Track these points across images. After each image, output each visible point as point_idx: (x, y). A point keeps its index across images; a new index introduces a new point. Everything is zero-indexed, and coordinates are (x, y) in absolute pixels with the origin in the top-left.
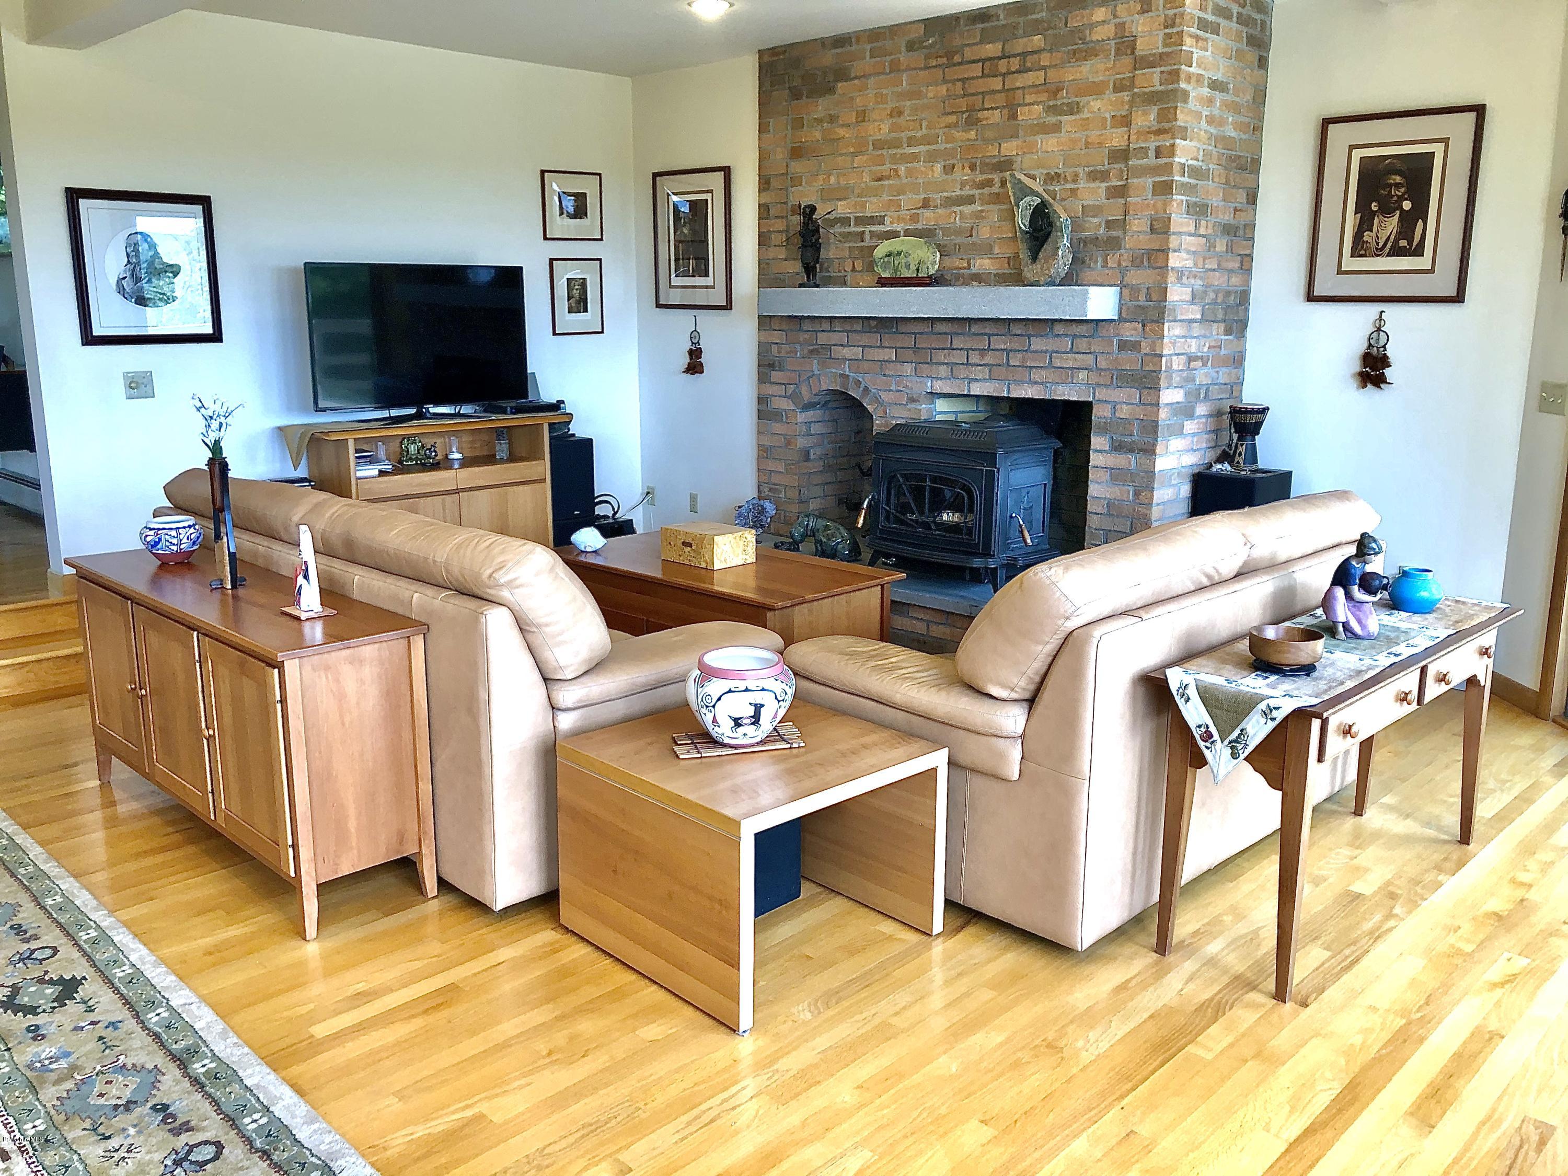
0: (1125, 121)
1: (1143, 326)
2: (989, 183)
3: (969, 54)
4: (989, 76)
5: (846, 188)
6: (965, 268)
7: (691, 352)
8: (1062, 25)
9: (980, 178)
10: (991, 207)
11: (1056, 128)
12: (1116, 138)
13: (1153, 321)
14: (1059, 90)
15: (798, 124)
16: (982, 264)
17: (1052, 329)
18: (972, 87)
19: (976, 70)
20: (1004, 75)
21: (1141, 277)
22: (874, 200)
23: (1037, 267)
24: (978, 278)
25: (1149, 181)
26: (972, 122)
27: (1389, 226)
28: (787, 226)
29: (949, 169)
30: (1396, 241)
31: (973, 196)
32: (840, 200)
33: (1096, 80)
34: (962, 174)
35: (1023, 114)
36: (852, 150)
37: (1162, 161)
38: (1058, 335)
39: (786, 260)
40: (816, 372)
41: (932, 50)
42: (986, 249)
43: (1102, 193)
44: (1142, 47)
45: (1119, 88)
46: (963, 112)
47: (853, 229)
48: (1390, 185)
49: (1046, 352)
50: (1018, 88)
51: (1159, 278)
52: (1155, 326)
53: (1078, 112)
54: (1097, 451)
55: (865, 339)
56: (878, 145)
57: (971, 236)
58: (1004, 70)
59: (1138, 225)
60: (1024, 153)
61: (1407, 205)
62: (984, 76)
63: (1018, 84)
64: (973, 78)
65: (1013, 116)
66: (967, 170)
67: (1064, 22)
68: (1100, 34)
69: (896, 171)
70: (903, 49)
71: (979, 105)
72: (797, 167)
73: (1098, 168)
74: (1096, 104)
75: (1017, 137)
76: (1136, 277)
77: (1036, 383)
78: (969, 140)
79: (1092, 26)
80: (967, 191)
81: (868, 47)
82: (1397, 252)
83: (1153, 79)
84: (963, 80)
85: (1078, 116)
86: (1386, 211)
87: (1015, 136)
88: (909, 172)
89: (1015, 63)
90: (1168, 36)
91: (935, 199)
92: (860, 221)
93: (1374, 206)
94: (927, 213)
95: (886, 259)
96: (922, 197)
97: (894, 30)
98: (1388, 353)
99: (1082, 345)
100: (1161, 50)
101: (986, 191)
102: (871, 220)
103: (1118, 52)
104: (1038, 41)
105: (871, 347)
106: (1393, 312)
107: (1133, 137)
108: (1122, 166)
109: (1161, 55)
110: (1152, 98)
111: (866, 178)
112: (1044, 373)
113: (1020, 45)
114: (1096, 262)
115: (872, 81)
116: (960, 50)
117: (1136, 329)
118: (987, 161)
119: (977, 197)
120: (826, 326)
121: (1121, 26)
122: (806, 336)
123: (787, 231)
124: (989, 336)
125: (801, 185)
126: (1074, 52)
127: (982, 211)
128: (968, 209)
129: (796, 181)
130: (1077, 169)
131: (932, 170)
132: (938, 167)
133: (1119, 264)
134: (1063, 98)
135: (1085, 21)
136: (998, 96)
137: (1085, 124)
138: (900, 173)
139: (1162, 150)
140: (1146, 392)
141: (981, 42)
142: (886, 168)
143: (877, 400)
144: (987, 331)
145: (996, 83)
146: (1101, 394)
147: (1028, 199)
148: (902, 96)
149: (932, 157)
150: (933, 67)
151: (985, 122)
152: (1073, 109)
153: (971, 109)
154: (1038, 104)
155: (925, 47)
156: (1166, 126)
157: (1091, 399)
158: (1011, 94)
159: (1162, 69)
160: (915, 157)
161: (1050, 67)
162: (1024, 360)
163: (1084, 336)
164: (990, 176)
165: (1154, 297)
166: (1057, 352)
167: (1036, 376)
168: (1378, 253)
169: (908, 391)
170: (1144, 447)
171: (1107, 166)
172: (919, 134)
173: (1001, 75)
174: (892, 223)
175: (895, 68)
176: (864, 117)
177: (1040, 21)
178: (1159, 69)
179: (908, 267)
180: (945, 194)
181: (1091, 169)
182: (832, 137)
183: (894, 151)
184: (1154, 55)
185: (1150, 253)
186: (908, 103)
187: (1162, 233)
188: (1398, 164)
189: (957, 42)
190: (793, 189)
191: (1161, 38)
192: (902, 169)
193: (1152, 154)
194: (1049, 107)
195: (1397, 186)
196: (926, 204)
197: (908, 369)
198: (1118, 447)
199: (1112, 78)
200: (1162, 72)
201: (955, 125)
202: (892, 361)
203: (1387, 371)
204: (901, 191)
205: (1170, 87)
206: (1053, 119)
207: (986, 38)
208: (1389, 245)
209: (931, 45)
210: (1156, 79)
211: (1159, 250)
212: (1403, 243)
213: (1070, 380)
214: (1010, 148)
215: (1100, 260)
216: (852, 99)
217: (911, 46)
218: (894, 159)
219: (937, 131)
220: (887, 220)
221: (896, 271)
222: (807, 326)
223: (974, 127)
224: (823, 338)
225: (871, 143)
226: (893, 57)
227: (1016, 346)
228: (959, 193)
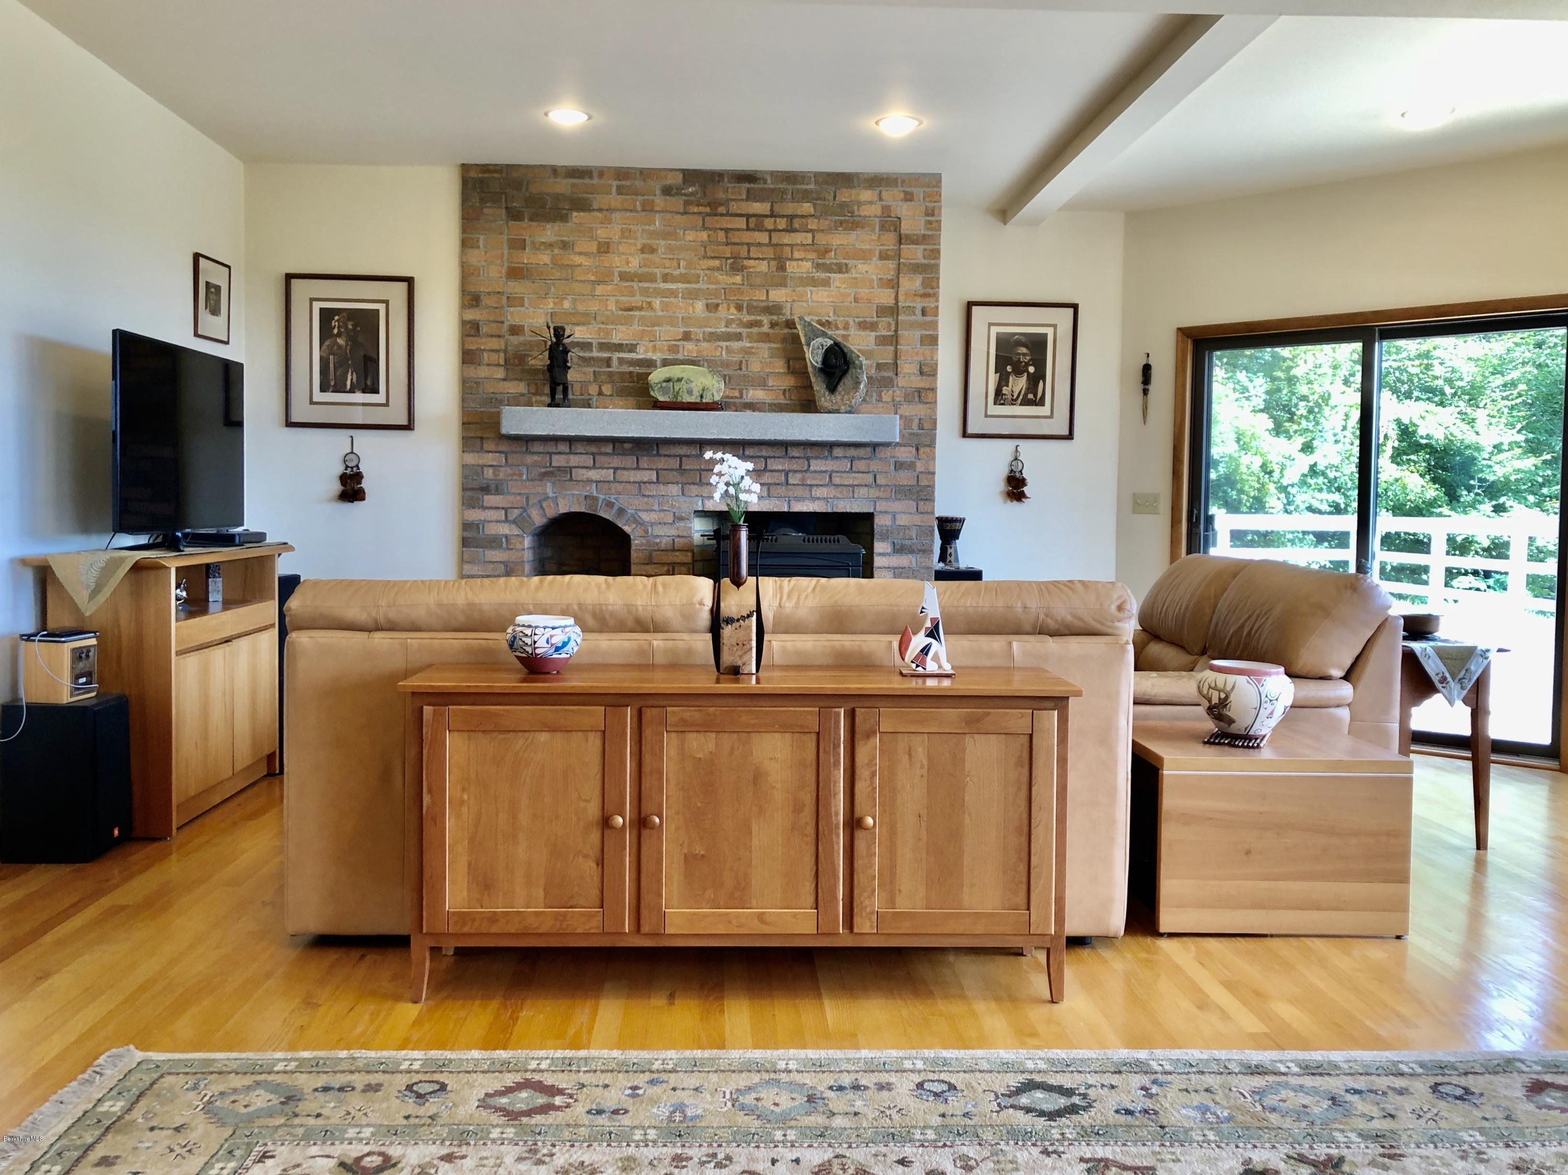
0: (894, 284)
1: (917, 449)
2: (758, 324)
3: (734, 207)
4: (754, 230)
5: (586, 314)
6: (736, 397)
7: (344, 478)
8: (831, 198)
9: (747, 318)
10: (761, 345)
11: (826, 283)
12: (886, 297)
13: (926, 446)
14: (827, 251)
15: (518, 245)
16: (755, 394)
17: (831, 452)
18: (736, 237)
19: (741, 223)
20: (770, 231)
21: (916, 410)
22: (623, 328)
23: (837, 398)
24: (751, 406)
25: (917, 334)
26: (736, 268)
27: (1019, 384)
28: (506, 346)
29: (712, 308)
30: (1026, 395)
31: (740, 333)
32: (578, 324)
33: (863, 247)
34: (727, 312)
35: (791, 266)
36: (592, 278)
37: (928, 319)
38: (837, 458)
39: (504, 380)
40: (551, 495)
41: (693, 198)
42: (762, 383)
43: (872, 339)
44: (906, 228)
45: (884, 256)
46: (727, 258)
47: (595, 354)
48: (1019, 354)
49: (825, 472)
50: (786, 245)
51: (929, 411)
52: (927, 449)
53: (847, 272)
54: (880, 554)
55: (616, 461)
56: (624, 277)
57: (740, 369)
58: (771, 227)
59: (908, 368)
60: (794, 301)
61: (1031, 369)
62: (748, 229)
63: (786, 241)
64: (739, 230)
65: (782, 268)
66: (733, 310)
67: (832, 195)
68: (866, 211)
69: (649, 303)
70: (658, 192)
71: (744, 253)
72: (516, 287)
73: (868, 320)
74: (863, 267)
75: (786, 286)
76: (908, 410)
77: (818, 499)
78: (734, 284)
79: (860, 204)
80: (733, 329)
81: (615, 183)
82: (1026, 402)
83: (915, 253)
84: (727, 231)
85: (846, 275)
86: (1018, 372)
87: (783, 284)
88: (665, 307)
89: (782, 223)
90: (930, 222)
91: (696, 334)
92: (603, 346)
93: (1009, 369)
94: (689, 346)
95: (664, 384)
96: (681, 330)
97: (645, 174)
98: (1024, 475)
99: (860, 465)
100: (922, 232)
101: (755, 330)
102: (619, 347)
103: (883, 228)
104: (807, 208)
105: (624, 469)
106: (1025, 446)
107: (901, 298)
108: (890, 320)
109: (924, 236)
110: (917, 268)
111: (612, 306)
112: (825, 490)
113: (789, 208)
114: (871, 396)
115: (616, 216)
116: (726, 203)
117: (910, 452)
118: (755, 304)
119: (744, 335)
120: (563, 447)
121: (887, 209)
122: (536, 458)
123: (505, 351)
124: (766, 458)
125: (523, 306)
126: (841, 223)
127: (752, 348)
128: (736, 345)
129: (515, 301)
130: (847, 319)
131: (693, 307)
132: (700, 305)
133: (893, 400)
134: (830, 259)
135: (853, 198)
136: (764, 249)
137: (855, 282)
138: (654, 305)
139: (928, 310)
140: (921, 503)
141: (748, 199)
142: (637, 300)
143: (636, 521)
144: (764, 453)
145: (763, 237)
146: (881, 506)
147: (820, 340)
148: (652, 234)
149: (692, 295)
150: (694, 213)
151: (751, 270)
152: (841, 269)
153: (736, 257)
154: (807, 260)
155: (685, 195)
156: (931, 291)
157: (872, 511)
158: (778, 248)
159: (925, 247)
160: (673, 293)
161: (817, 231)
162: (803, 479)
163: (863, 458)
164: (759, 318)
165: (926, 426)
166: (837, 472)
167: (817, 492)
168: (1013, 402)
169: (675, 510)
170: (922, 548)
171: (875, 319)
172: (677, 272)
173: (767, 230)
174: (646, 351)
175: (648, 208)
176: (608, 248)
177: (810, 192)
178: (922, 247)
179: (690, 392)
180: (709, 330)
181: (861, 320)
182: (566, 263)
183: (646, 285)
184: (917, 235)
185: (919, 391)
186: (662, 243)
187: (929, 375)
188: (1023, 339)
189: (721, 195)
190: (512, 309)
191: (923, 222)
192: (657, 303)
193: (918, 312)
194: (818, 264)
195: (1024, 355)
196: (687, 337)
197: (675, 489)
198: (899, 550)
199: (878, 248)
200: (925, 250)
201: (719, 269)
202: (653, 482)
203: (1025, 489)
204: (656, 323)
205: (933, 262)
206: (823, 275)
207: (751, 196)
208: (1021, 397)
209: (692, 194)
210: (920, 254)
211: (929, 389)
212: (1031, 396)
213: (851, 495)
214: (778, 295)
215: (874, 394)
216: (591, 229)
217: (667, 191)
218: (645, 292)
219: (698, 272)
220: (641, 349)
221: (676, 396)
222: (538, 447)
223: (740, 273)
224: (558, 461)
225: (616, 274)
226: (645, 197)
227: (795, 467)
228: (724, 330)
